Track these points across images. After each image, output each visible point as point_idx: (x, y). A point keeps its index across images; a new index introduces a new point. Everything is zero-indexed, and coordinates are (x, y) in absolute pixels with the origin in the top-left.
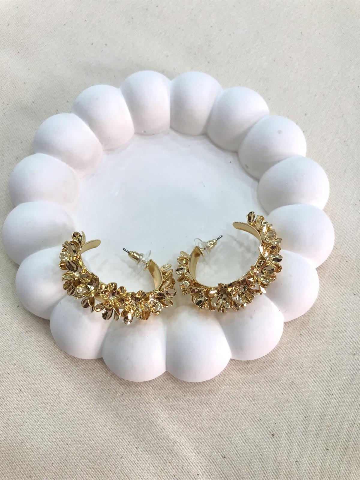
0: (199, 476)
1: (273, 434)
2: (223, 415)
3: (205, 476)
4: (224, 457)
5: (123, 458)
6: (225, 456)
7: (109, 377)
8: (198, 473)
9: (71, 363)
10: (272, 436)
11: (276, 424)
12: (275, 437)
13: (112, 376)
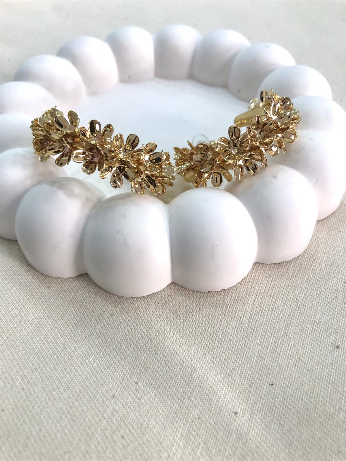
0: (238, 415)
1: (337, 345)
2: (259, 330)
3: (247, 415)
4: (272, 385)
5: (115, 397)
6: (272, 382)
7: (92, 296)
8: (235, 411)
9: (41, 284)
10: (337, 349)
11: (337, 333)
12: (341, 348)
13: (97, 295)
